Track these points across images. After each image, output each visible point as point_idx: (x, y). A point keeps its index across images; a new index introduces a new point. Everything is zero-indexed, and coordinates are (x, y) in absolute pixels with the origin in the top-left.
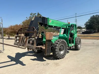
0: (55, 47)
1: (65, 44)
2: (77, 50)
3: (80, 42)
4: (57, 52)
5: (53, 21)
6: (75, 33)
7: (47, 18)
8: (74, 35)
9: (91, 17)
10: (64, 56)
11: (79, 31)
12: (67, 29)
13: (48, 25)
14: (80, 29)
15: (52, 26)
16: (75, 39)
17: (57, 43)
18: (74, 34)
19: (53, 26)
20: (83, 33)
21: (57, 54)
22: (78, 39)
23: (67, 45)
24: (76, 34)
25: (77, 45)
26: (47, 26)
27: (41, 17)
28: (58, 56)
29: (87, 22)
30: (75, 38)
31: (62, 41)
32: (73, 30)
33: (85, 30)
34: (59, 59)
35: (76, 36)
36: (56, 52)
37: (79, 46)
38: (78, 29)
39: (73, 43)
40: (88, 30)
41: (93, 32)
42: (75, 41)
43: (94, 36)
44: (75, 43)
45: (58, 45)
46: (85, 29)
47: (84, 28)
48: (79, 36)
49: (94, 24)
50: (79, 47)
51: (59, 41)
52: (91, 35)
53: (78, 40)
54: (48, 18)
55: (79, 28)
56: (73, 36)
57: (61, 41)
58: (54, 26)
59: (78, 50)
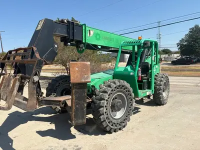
0: (98, 102)
1: (127, 93)
2: (160, 105)
3: (167, 84)
4: (105, 116)
5: (99, 32)
6: (154, 63)
7: (81, 26)
8: (151, 69)
9: (190, 29)
10: (123, 124)
11: (166, 60)
12: (136, 54)
13: (84, 44)
14: (167, 56)
15: (96, 46)
16: (155, 79)
17: (105, 92)
18: (151, 65)
19: (100, 47)
20: (174, 63)
21: (105, 121)
22: (163, 77)
23: (133, 94)
24: (157, 66)
25: (160, 94)
26: (82, 45)
27: (64, 22)
28: (108, 126)
29: (183, 39)
30: (153, 77)
31: (118, 84)
32: (150, 55)
33: (178, 57)
34: (110, 132)
35: (156, 70)
36: (101, 115)
37: (164, 94)
38: (164, 56)
39: (149, 88)
40: (184, 57)
41: (194, 61)
42: (155, 83)
43: (196, 68)
44: (155, 88)
45: (106, 96)
46: (179, 55)
47: (176, 53)
48: (165, 70)
49: (197, 43)
50: (165, 98)
51: (109, 86)
52: (192, 66)
53: (162, 81)
54: (85, 25)
55: (166, 52)
56: (150, 71)
57: (115, 86)
58: (102, 46)
59: (163, 105)
